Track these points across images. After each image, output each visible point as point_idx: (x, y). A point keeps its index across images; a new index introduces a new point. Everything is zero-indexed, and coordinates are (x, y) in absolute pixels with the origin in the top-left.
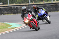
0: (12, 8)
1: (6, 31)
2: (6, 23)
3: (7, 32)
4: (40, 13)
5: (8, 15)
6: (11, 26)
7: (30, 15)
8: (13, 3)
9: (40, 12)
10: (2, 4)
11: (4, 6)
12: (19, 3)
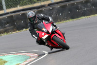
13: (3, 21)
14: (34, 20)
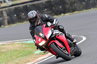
1: (29, 61)
13: (41, 6)
14: (34, 22)
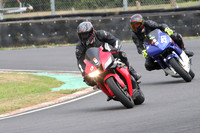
0: (64, 22)
1: (46, 100)
2: (45, 74)
3: (46, 104)
4: (153, 45)
5: (52, 47)
6: (62, 83)
7: (105, 50)
8: (67, 6)
9: (155, 41)
10: (32, 11)
11: (39, 18)
12: (90, 6)
